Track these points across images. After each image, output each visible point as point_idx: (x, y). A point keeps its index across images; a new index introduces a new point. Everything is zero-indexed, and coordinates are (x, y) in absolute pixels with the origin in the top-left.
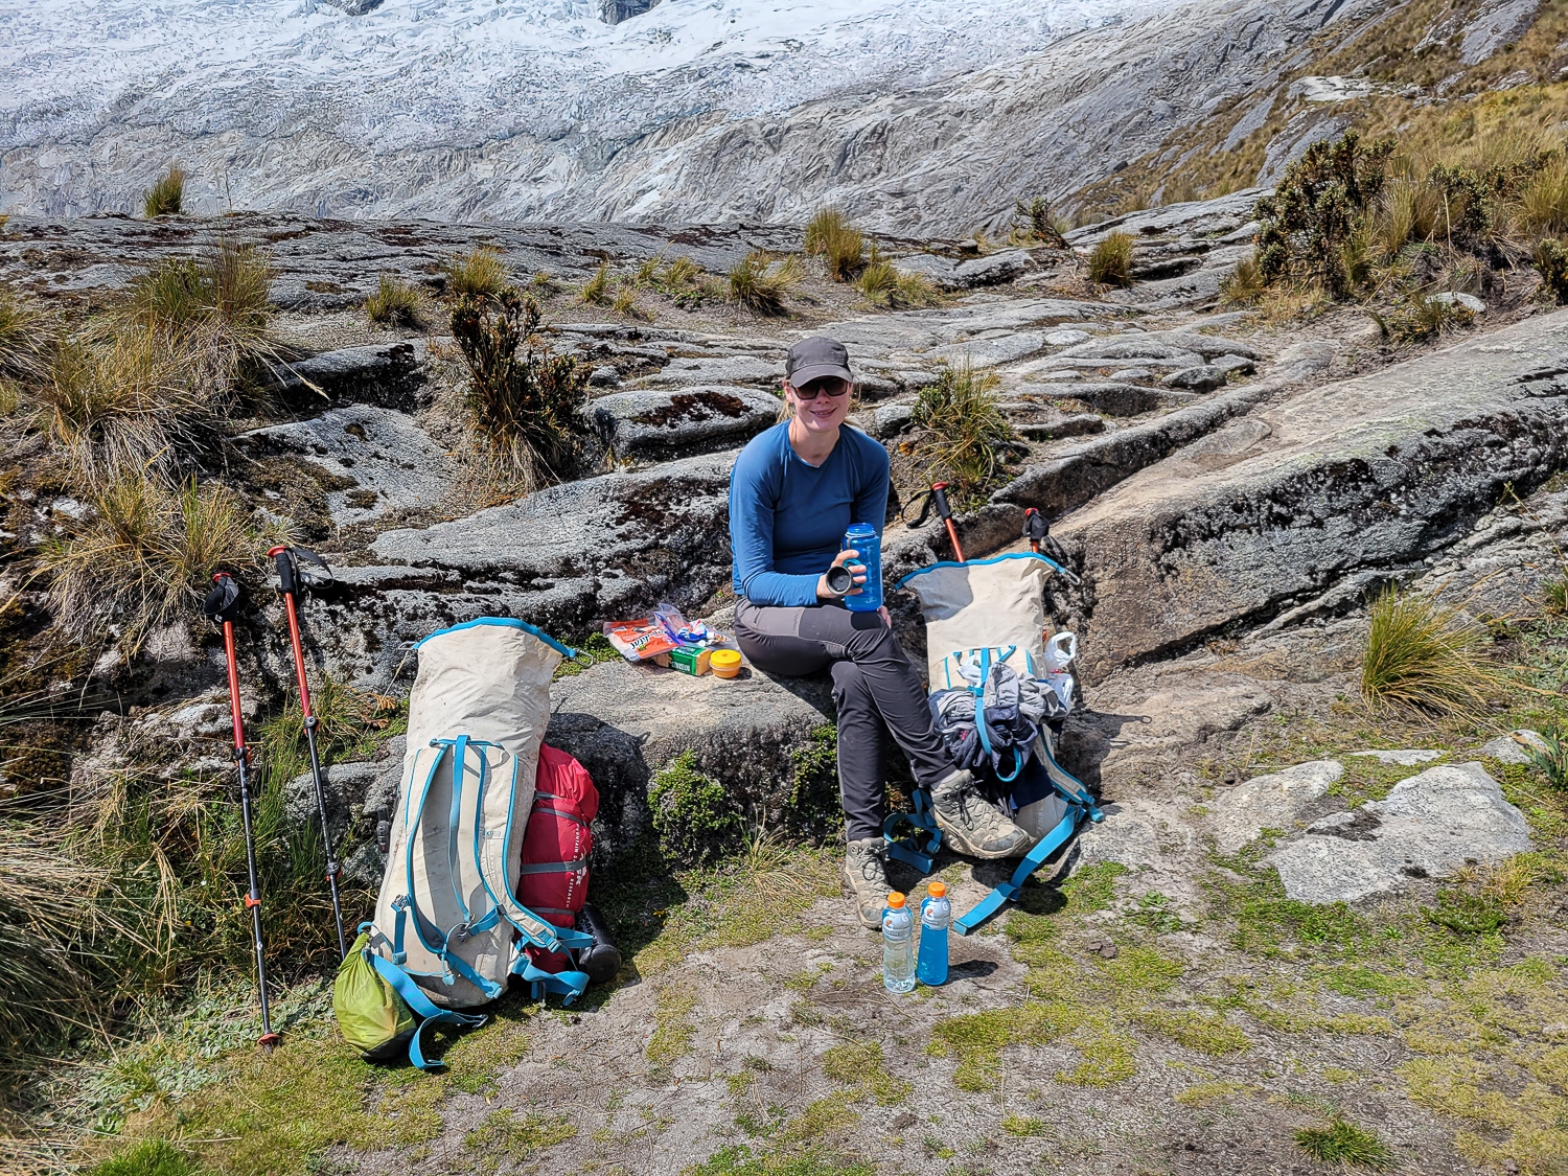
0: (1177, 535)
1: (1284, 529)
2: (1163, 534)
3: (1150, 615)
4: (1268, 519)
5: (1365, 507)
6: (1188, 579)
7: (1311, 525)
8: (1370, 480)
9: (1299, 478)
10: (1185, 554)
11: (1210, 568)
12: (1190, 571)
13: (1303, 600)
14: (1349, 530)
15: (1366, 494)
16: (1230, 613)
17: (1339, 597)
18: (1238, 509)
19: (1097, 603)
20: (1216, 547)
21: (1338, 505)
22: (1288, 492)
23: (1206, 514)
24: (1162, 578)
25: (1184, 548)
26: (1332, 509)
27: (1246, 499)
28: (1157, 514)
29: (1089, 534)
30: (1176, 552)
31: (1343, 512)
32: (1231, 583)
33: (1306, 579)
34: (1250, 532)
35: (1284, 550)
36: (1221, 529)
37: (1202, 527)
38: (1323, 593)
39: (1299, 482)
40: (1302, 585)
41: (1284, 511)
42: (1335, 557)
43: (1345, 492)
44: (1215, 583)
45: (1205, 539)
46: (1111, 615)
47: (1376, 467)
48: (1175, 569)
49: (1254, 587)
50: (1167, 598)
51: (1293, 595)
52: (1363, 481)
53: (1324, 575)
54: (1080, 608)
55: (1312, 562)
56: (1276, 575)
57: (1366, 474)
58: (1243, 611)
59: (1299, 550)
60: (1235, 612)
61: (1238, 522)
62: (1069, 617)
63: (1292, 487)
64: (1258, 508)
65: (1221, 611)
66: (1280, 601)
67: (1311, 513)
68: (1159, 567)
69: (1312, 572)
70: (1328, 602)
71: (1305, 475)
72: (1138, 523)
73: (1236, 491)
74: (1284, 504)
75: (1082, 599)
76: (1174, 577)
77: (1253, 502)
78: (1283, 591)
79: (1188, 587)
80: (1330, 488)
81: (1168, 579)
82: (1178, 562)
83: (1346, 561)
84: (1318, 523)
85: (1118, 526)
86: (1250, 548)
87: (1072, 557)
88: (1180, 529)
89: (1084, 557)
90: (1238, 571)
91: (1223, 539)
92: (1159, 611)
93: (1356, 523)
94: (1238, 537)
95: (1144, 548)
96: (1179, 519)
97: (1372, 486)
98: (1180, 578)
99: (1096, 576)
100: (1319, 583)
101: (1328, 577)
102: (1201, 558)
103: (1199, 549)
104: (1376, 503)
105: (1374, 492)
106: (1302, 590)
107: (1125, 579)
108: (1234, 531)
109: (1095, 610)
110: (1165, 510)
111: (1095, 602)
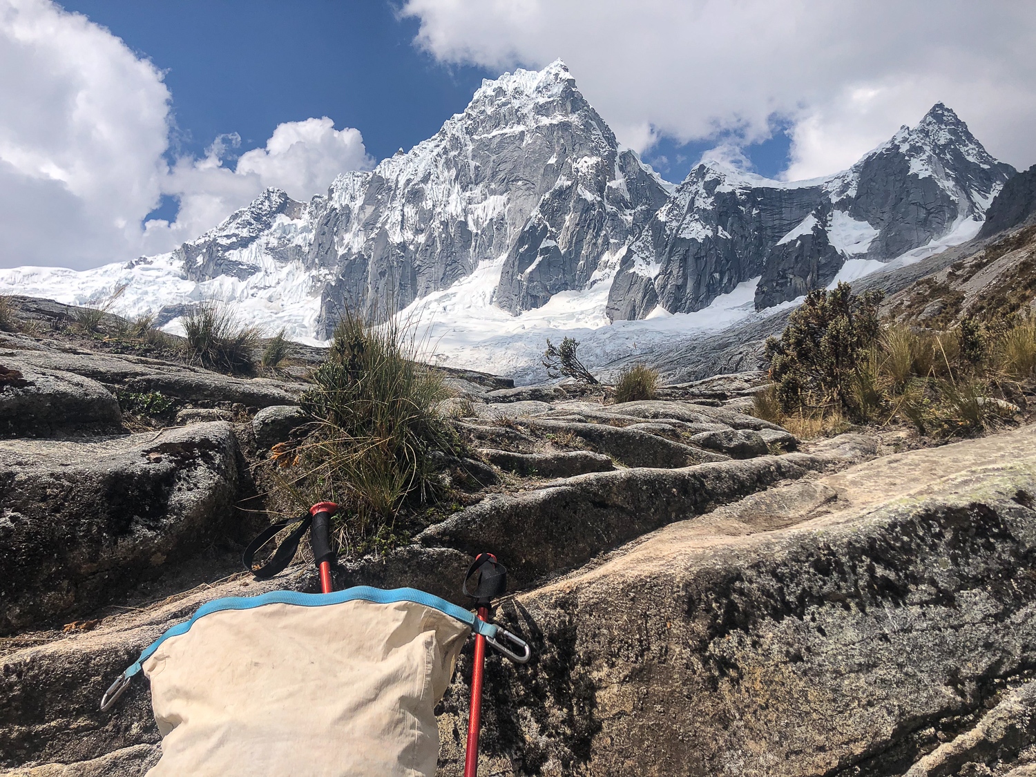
0: (732, 606)
1: (897, 605)
2: (708, 604)
3: (697, 754)
4: (870, 586)
5: (1008, 577)
6: (758, 686)
7: (937, 602)
8: (1004, 536)
9: (902, 526)
10: (748, 641)
11: (791, 667)
12: (759, 672)
13: (952, 730)
14: (993, 611)
15: (1005, 556)
16: (837, 752)
17: (1002, 724)
18: (823, 568)
19: (600, 728)
20: (797, 630)
21: (969, 571)
22: (893, 548)
23: (774, 574)
24: (713, 683)
25: (747, 632)
26: (961, 577)
27: (833, 554)
28: (695, 569)
29: (582, 598)
30: (732, 638)
31: (978, 582)
32: (830, 696)
33: (948, 691)
34: (847, 608)
35: (904, 639)
36: (801, 599)
37: (769, 595)
38: (978, 717)
39: (905, 533)
40: (945, 702)
41: (892, 575)
42: (982, 655)
43: (975, 552)
44: (804, 693)
45: (777, 616)
46: (624, 754)
47: (1007, 518)
48: (735, 667)
49: (870, 704)
50: (724, 720)
51: (933, 720)
52: (995, 536)
53: (973, 685)
54: (567, 739)
55: (951, 662)
56: (900, 683)
57: (997, 526)
58: (858, 749)
59: (928, 641)
60: (845, 750)
61: (826, 589)
62: (544, 758)
63: (897, 539)
64: (854, 568)
65: (821, 749)
66: (915, 731)
67: (933, 582)
68: (705, 662)
69: (954, 679)
70: (988, 732)
71: (911, 522)
72: (665, 583)
73: (814, 540)
74: (889, 565)
75: (569, 721)
76: (735, 682)
77: (844, 559)
78: (918, 712)
79: (760, 701)
80: (951, 545)
81: (724, 685)
82: (738, 655)
83: (999, 663)
84: (945, 598)
85: (632, 586)
86: (851, 634)
87: (552, 638)
88: (735, 597)
89: (574, 639)
90: (838, 673)
91: (807, 618)
92: (713, 745)
93: (1000, 600)
94: (830, 615)
95: (677, 627)
96: (733, 580)
97: (1009, 545)
98: (745, 684)
99: (595, 675)
100: (969, 700)
101: (980, 688)
102: (776, 647)
103: (771, 633)
104: (1021, 571)
105: (1014, 553)
106: (946, 711)
107: (648, 682)
108: (821, 604)
109: (595, 743)
110: (707, 564)
111: (596, 728)
